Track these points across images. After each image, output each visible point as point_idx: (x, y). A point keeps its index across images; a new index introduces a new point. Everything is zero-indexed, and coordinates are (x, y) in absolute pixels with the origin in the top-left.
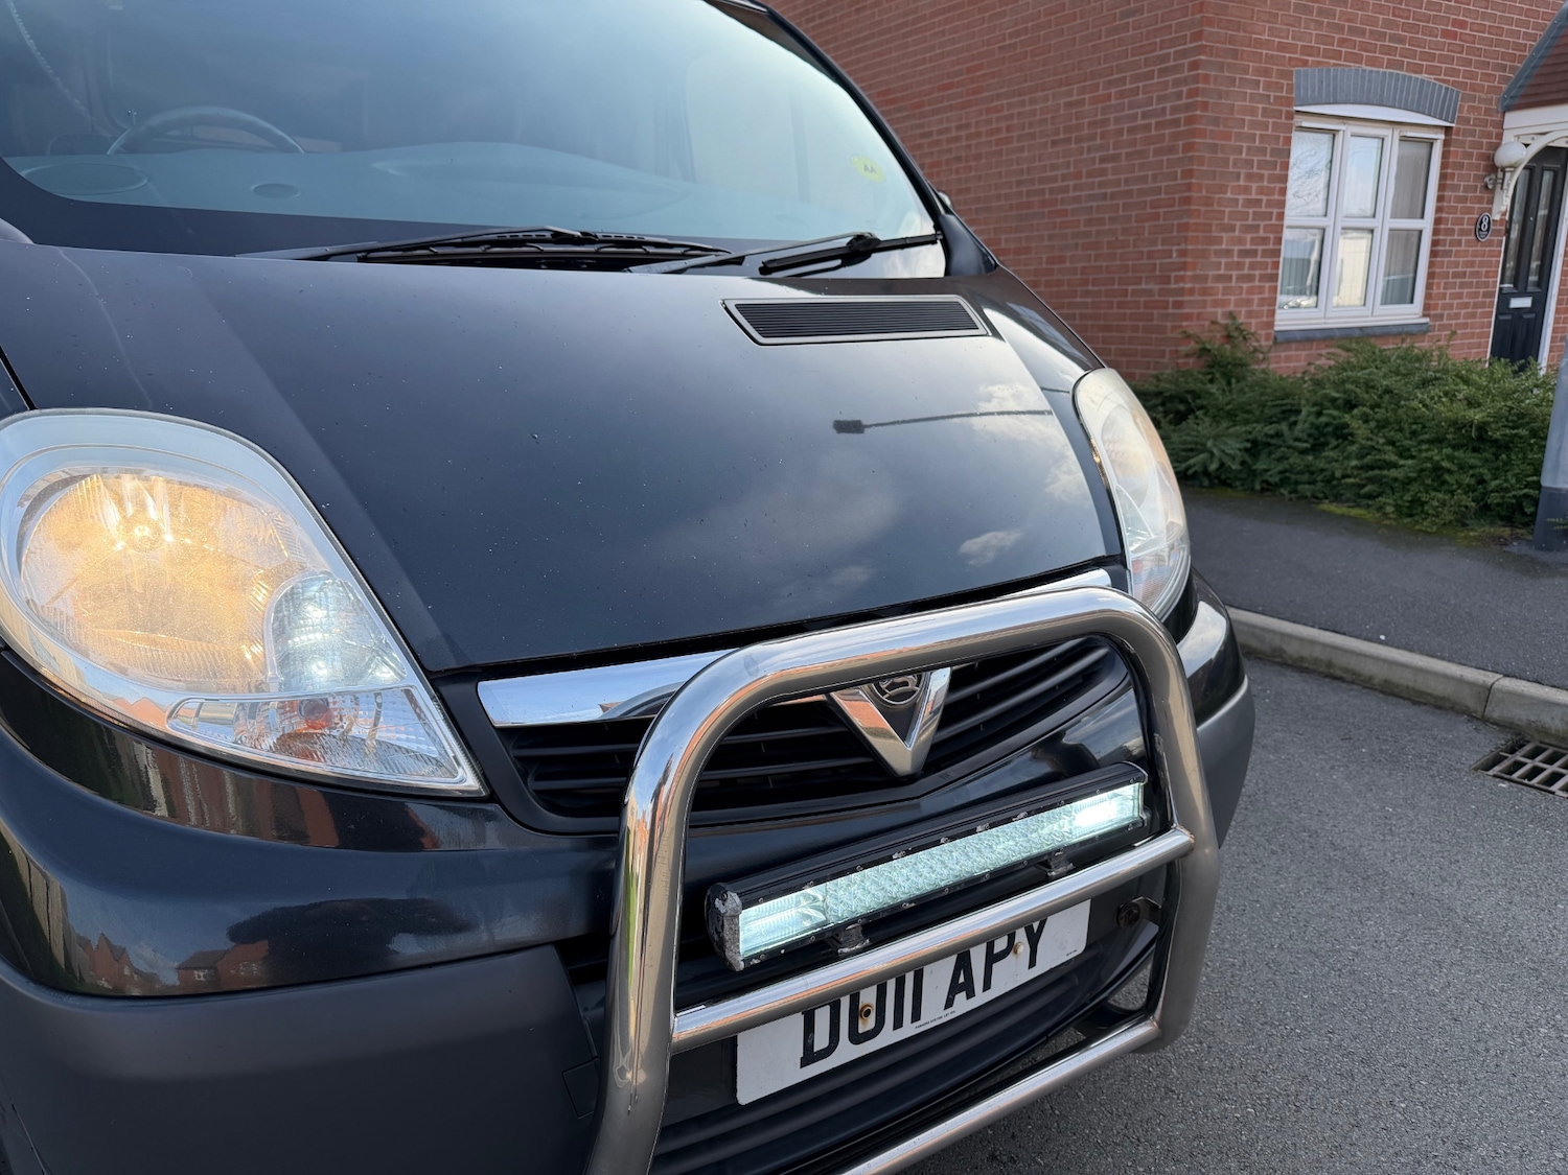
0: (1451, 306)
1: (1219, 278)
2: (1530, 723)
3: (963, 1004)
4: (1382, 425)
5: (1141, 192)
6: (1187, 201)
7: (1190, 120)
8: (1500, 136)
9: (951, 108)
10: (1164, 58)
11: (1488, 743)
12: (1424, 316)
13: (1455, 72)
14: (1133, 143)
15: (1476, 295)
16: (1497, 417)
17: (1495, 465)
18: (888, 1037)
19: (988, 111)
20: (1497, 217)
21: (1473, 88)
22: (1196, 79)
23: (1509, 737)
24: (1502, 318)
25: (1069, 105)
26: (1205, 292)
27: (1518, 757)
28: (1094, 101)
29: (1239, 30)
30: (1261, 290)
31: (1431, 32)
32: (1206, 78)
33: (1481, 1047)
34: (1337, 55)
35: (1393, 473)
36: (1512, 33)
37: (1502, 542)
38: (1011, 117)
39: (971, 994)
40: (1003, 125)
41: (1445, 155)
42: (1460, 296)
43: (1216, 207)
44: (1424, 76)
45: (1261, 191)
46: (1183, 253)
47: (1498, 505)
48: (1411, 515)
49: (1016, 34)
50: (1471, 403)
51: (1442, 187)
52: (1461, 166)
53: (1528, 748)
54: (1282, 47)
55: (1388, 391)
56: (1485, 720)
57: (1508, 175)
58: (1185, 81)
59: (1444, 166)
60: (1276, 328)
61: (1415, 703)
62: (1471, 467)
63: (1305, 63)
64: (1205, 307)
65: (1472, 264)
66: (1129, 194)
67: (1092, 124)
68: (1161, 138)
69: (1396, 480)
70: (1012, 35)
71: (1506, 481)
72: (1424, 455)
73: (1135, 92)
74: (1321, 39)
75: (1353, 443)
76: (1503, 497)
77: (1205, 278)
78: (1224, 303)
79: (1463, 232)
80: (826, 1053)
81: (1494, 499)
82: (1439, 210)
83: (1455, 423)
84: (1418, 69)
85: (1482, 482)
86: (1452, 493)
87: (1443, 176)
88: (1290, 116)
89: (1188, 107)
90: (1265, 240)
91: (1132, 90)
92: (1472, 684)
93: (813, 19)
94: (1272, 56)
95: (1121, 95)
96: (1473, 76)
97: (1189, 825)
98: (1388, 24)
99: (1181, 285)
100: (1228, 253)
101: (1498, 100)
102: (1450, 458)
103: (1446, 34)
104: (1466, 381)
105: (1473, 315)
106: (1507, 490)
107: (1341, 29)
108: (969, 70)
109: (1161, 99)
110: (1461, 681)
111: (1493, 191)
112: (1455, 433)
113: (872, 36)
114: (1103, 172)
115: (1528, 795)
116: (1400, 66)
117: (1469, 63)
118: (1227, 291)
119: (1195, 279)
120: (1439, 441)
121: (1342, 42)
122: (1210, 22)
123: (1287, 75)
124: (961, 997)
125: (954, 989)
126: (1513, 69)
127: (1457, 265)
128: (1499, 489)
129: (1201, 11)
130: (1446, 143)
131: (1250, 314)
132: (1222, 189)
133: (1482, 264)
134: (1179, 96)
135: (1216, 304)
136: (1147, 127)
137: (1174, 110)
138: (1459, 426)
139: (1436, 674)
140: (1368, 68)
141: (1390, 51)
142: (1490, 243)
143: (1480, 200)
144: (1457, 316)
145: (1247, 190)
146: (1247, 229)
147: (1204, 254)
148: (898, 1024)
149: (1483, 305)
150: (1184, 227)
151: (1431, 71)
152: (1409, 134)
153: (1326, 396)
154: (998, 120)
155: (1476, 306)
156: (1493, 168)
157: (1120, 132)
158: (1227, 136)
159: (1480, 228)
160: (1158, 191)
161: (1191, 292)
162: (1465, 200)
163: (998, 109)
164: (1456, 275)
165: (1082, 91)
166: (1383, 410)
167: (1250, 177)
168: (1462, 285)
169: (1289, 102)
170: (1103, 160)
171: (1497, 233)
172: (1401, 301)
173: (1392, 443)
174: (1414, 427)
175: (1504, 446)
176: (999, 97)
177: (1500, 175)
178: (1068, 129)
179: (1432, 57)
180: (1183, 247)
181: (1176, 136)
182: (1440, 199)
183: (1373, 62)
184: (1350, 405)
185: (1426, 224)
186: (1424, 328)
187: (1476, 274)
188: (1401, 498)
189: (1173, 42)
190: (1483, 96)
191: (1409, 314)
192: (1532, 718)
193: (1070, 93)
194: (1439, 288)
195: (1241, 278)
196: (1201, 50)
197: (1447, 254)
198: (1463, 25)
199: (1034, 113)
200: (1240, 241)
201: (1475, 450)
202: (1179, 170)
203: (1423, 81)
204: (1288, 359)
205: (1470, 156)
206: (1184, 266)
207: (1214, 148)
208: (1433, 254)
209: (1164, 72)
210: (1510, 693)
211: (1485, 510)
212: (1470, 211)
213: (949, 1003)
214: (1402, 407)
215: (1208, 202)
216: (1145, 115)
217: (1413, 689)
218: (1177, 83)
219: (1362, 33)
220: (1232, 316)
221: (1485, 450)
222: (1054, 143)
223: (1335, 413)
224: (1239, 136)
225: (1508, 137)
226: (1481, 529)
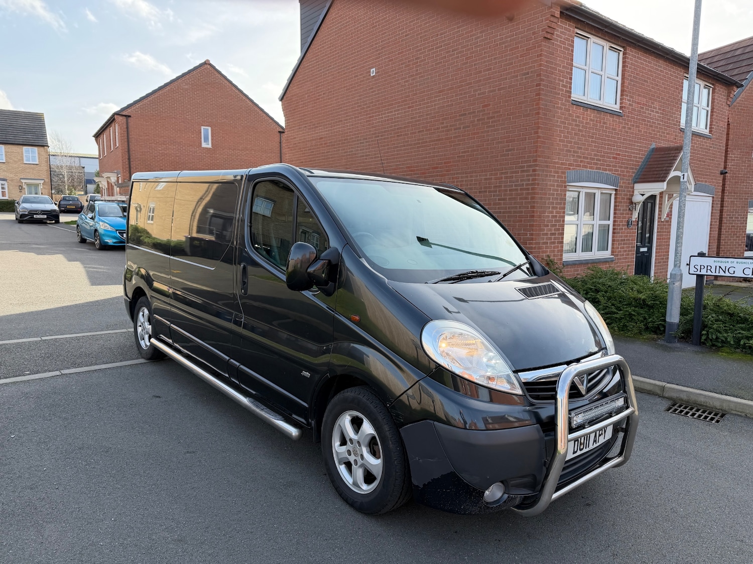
0: (621, 251)
1: (544, 243)
2: (677, 397)
3: (595, 445)
4: (609, 298)
5: (515, 212)
6: (533, 216)
7: (533, 189)
8: (633, 192)
9: (437, 176)
10: (523, 167)
11: (667, 404)
12: (612, 255)
13: (617, 171)
14: (511, 195)
15: (629, 247)
16: (649, 297)
17: (649, 313)
18: (585, 450)
19: (453, 178)
20: (634, 220)
21: (624, 176)
22: (535, 175)
23: (672, 402)
24: (637, 255)
25: (486, 179)
26: (539, 248)
27: (676, 407)
28: (496, 179)
29: (548, 159)
30: (558, 247)
31: (609, 157)
32: (539, 175)
34: (579, 166)
35: (615, 316)
36: (634, 157)
37: (653, 339)
38: (463, 181)
40: (459, 184)
41: (616, 198)
42: (623, 248)
43: (542, 218)
44: (607, 172)
45: (557, 212)
46: (532, 235)
47: (651, 327)
48: (623, 331)
49: (465, 152)
50: (639, 292)
51: (615, 210)
52: (621, 202)
53: (678, 405)
54: (562, 164)
55: (609, 286)
56: (664, 397)
57: (637, 206)
58: (531, 175)
59: (615, 202)
60: (563, 260)
61: (641, 392)
62: (641, 314)
63: (570, 169)
64: (539, 253)
65: (627, 236)
66: (510, 212)
67: (495, 187)
68: (522, 194)
69: (617, 318)
70: (462, 152)
71: (654, 319)
72: (625, 309)
73: (512, 177)
74: (575, 161)
75: (600, 305)
76: (653, 325)
77: (539, 243)
78: (546, 252)
79: (623, 225)
80: (576, 452)
81: (650, 325)
82: (614, 217)
83: (634, 299)
84: (606, 170)
85: (645, 319)
86: (636, 323)
87: (615, 206)
88: (565, 187)
89: (532, 184)
90: (558, 230)
91: (511, 176)
92: (658, 386)
93: (378, 136)
94: (559, 167)
95: (506, 178)
96: (623, 171)
97: (633, 406)
98: (595, 155)
99: (531, 246)
100: (547, 234)
101: (632, 180)
102: (634, 311)
103: (614, 158)
104: (635, 284)
105: (628, 255)
106: (654, 322)
107: (580, 157)
108: (445, 163)
109: (522, 181)
110: (655, 385)
111: (632, 211)
112: (635, 302)
113: (404, 146)
114: (500, 204)
115: (681, 417)
116: (599, 169)
117: (622, 167)
118: (547, 248)
119: (536, 243)
120: (629, 305)
121: (581, 162)
122: (539, 156)
123: (564, 173)
124: (595, 443)
125: (594, 441)
126: (636, 169)
127: (622, 237)
128: (652, 322)
129: (536, 153)
130: (616, 194)
131: (554, 256)
132: (544, 212)
133: (630, 236)
134: (529, 180)
135: (543, 252)
136: (517, 190)
137: (527, 185)
138: (635, 299)
139: (647, 383)
140: (590, 170)
141: (596, 164)
142: (632, 229)
143: (628, 214)
144: (623, 255)
145: (552, 212)
146: (553, 225)
147: (539, 235)
149: (631, 251)
150: (532, 226)
151: (610, 170)
152: (604, 192)
153: (588, 287)
154: (457, 182)
155: (629, 251)
156: (632, 203)
157: (506, 191)
158: (545, 194)
159: (629, 223)
160: (521, 212)
161: (535, 247)
162: (623, 214)
163: (456, 178)
164: (622, 240)
165: (491, 175)
166: (609, 293)
167: (553, 208)
168: (624, 244)
169: (565, 182)
170: (499, 200)
171: (634, 225)
172: (603, 250)
173: (613, 305)
174: (620, 299)
175: (651, 307)
176: (457, 173)
177: (634, 205)
178: (485, 188)
179: (610, 166)
180: (532, 232)
181: (528, 194)
182: (615, 213)
183: (591, 168)
184: (597, 291)
185: (611, 222)
186: (612, 259)
187: (629, 240)
188: (619, 324)
189: (526, 162)
190: (627, 178)
191: (607, 254)
192: (678, 396)
193: (486, 175)
194: (616, 245)
195: (552, 243)
196: (536, 165)
197: (619, 233)
198: (619, 155)
199: (472, 181)
200: (550, 230)
201: (642, 308)
202: (529, 206)
203: (607, 174)
204: (568, 271)
205: (624, 199)
206: (532, 239)
207: (541, 198)
208: (614, 233)
209: (523, 171)
210: (670, 388)
211: (647, 329)
212: (625, 218)
213: (593, 444)
214: (615, 292)
215: (540, 216)
216: (515, 186)
217: (641, 388)
218: (528, 176)
219: (587, 158)
220: (548, 256)
221: (645, 308)
222: (479, 192)
223: (593, 294)
224: (549, 194)
225: (636, 192)
226: (647, 335)
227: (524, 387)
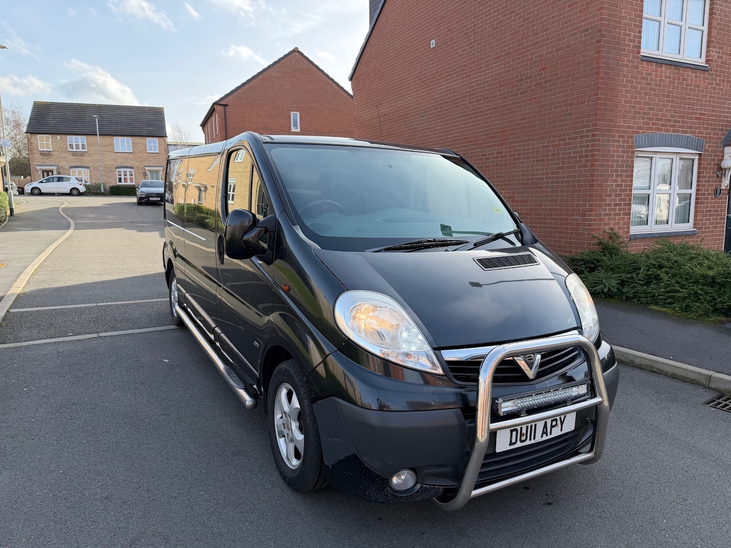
0: (706, 224)
1: (606, 215)
2: (726, 389)
3: (545, 438)
4: (674, 275)
5: (573, 181)
6: (592, 185)
7: (592, 156)
8: (723, 156)
9: (494, 146)
10: (582, 132)
11: (709, 395)
12: (694, 228)
13: (701, 133)
14: (570, 163)
15: (717, 219)
16: (719, 274)
17: (719, 292)
18: (528, 442)
19: (510, 147)
20: (724, 188)
21: (710, 138)
22: (595, 140)
23: (718, 394)
24: (729, 228)
25: (543, 147)
26: (600, 220)
27: (720, 401)
28: (554, 146)
29: (611, 122)
30: (623, 219)
31: (691, 118)
32: (599, 141)
33: (694, 479)
34: (651, 129)
35: (679, 295)
36: (724, 117)
37: (722, 323)
38: (520, 150)
39: (547, 435)
40: (516, 153)
41: (699, 164)
42: (709, 220)
43: (604, 188)
44: (688, 135)
45: (622, 181)
46: (591, 205)
47: (721, 308)
48: (686, 312)
49: (522, 119)
50: (710, 268)
51: (699, 177)
52: (707, 168)
53: (724, 398)
54: (629, 127)
55: (676, 262)
56: (709, 388)
57: (727, 172)
58: (590, 141)
59: (699, 168)
60: (630, 234)
61: (683, 381)
62: (710, 293)
63: (639, 133)
64: (601, 226)
65: (714, 207)
66: (568, 182)
67: (553, 155)
68: (581, 162)
69: (680, 297)
70: (520, 120)
71: (724, 299)
72: (691, 288)
73: (570, 144)
74: (644, 123)
75: (661, 283)
76: (723, 305)
77: (600, 215)
78: (608, 224)
79: (709, 194)
80: (515, 443)
81: (719, 306)
82: (698, 186)
83: (703, 275)
84: (686, 132)
85: (714, 299)
86: (702, 303)
87: (699, 173)
88: (633, 152)
89: (591, 151)
90: (624, 200)
91: (569, 143)
92: (704, 375)
93: (438, 109)
94: (625, 131)
95: (564, 144)
96: (710, 133)
97: (602, 397)
98: (672, 116)
99: (591, 217)
100: (609, 205)
101: (721, 143)
102: (702, 290)
103: (697, 118)
104: (707, 259)
105: (716, 227)
106: (724, 303)
107: (653, 119)
108: (502, 132)
109: (580, 147)
110: (700, 374)
111: (721, 177)
112: (703, 279)
113: (462, 117)
114: (558, 173)
115: (721, 412)
116: (678, 131)
117: (707, 129)
118: (609, 219)
119: (596, 215)
120: (696, 282)
121: (653, 124)
122: (599, 120)
123: (632, 137)
124: (545, 435)
125: (543, 433)
126: (726, 130)
127: (707, 207)
128: (721, 302)
129: (596, 116)
130: (699, 160)
131: (619, 228)
132: (606, 181)
133: (718, 207)
134: (588, 146)
135: (605, 224)
136: (575, 157)
137: (586, 151)
138: (705, 277)
139: (691, 371)
140: (665, 133)
141: (674, 126)
142: (721, 198)
143: (716, 181)
144: (709, 228)
145: (616, 181)
146: (617, 196)
147: (600, 206)
148: (530, 440)
149: (720, 223)
150: (591, 195)
151: (691, 133)
152: (683, 157)
153: (651, 263)
154: (514, 151)
155: (717, 223)
156: (720, 169)
157: (564, 158)
158: (608, 161)
159: (717, 192)
160: (580, 181)
161: (595, 220)
162: (709, 181)
163: (514, 147)
164: (707, 211)
165: (549, 142)
166: (674, 270)
167: (617, 176)
168: (710, 215)
169: (632, 147)
170: (557, 168)
171: (724, 194)
172: (684, 222)
173: (678, 282)
174: (687, 276)
175: (723, 285)
176: (514, 142)
177: (724, 172)
178: (542, 156)
179: (692, 127)
180: (591, 203)
181: (587, 161)
182: (698, 181)
183: (666, 131)
184: (661, 267)
185: (693, 191)
186: (694, 233)
187: (716, 211)
188: (682, 304)
189: (585, 126)
190: (714, 141)
191: (688, 227)
192: (727, 388)
193: (544, 143)
194: (700, 216)
195: (615, 215)
196: (597, 130)
197: (703, 203)
198: (704, 114)
199: (529, 149)
200: (614, 200)
201: (712, 286)
202: (589, 174)
203: (688, 137)
204: (636, 246)
205: (710, 164)
206: (592, 210)
207: (602, 166)
208: (696, 203)
209: (582, 137)
210: (718, 378)
211: (716, 310)
212: (712, 186)
213: (542, 436)
214: (682, 268)
215: (601, 186)
216: (574, 153)
217: (683, 377)
218: (587, 141)
219: (662, 120)
220: (612, 229)
221: (716, 287)
222: (537, 161)
223: (655, 270)
224: (612, 161)
225: (726, 157)
226: (713, 318)
227: (447, 367)
